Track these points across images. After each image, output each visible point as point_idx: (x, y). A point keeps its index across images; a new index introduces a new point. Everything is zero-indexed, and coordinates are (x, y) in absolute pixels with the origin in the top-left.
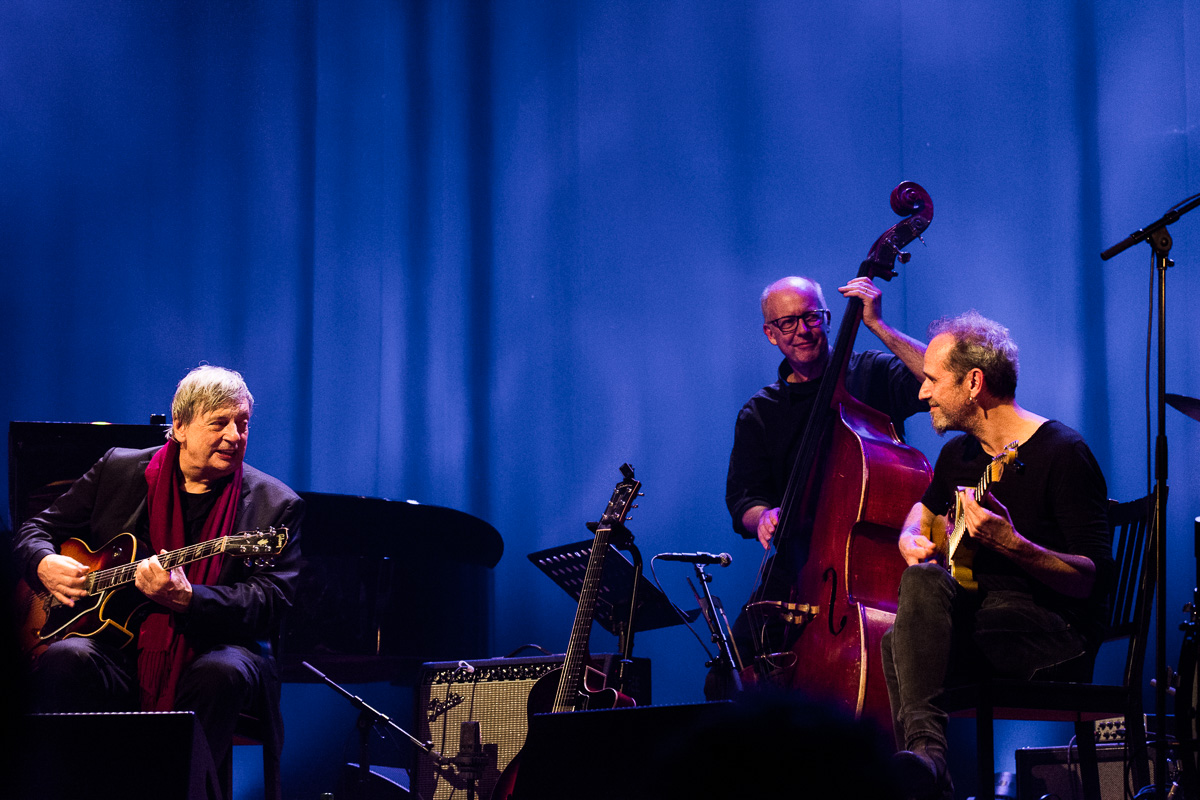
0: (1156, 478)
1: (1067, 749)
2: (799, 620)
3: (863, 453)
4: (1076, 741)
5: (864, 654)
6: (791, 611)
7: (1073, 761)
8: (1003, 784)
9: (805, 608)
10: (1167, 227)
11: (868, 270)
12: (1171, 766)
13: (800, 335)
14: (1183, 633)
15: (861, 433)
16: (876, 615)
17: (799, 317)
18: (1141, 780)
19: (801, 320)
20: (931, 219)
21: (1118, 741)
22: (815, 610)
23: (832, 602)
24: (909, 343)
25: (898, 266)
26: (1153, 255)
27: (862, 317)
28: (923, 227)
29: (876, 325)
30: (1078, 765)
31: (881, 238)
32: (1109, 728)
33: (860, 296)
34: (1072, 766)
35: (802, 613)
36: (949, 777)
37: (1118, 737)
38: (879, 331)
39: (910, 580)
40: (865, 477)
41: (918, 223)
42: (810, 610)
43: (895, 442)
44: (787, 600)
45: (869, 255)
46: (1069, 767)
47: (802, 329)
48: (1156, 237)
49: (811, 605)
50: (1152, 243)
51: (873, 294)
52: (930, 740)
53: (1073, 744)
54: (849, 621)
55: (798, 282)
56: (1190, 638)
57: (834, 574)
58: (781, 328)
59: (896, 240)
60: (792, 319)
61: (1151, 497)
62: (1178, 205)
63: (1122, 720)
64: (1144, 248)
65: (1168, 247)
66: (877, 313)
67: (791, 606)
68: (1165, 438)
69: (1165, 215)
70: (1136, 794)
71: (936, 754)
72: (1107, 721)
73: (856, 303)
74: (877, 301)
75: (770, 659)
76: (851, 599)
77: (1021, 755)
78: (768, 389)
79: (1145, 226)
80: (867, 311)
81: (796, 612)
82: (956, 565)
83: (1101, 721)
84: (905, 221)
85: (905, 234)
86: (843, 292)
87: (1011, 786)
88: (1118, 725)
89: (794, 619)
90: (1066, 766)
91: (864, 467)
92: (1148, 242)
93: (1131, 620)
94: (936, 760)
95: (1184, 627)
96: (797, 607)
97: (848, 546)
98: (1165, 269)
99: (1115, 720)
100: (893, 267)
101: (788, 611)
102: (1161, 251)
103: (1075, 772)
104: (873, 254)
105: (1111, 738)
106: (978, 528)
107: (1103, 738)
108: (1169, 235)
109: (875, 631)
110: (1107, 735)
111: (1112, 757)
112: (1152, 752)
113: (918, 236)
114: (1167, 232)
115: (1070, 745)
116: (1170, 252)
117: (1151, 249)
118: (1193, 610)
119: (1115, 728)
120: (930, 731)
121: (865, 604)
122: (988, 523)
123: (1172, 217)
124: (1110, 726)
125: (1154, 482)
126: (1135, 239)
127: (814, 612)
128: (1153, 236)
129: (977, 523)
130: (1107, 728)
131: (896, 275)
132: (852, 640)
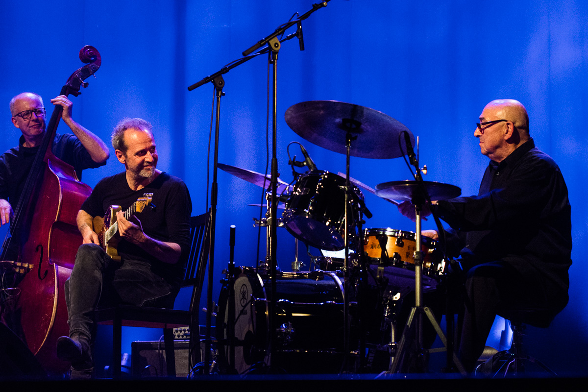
0: (211, 204)
1: (158, 342)
2: (22, 271)
3: (60, 185)
4: (164, 338)
5: (56, 290)
6: (19, 266)
7: (161, 349)
8: (124, 359)
9: (26, 265)
10: (223, 75)
11: (66, 91)
12: (213, 353)
13: (33, 121)
14: (222, 284)
15: (59, 175)
16: (63, 270)
17: (32, 111)
18: (197, 359)
19: (33, 113)
20: (100, 66)
21: (185, 339)
22: (31, 266)
23: (41, 263)
24: (84, 131)
25: (82, 89)
26: (214, 89)
27: (62, 115)
28: (95, 70)
29: (69, 120)
30: (164, 351)
31: (73, 74)
32: (181, 332)
33: (63, 105)
34: (161, 351)
35: (25, 268)
36: (90, 353)
37: (185, 337)
38: (69, 123)
39: (82, 251)
40: (61, 198)
41: (93, 68)
42: (29, 266)
43: (76, 180)
44: (16, 261)
45: (67, 82)
46: (159, 351)
47: (34, 117)
48: (216, 80)
49: (29, 264)
50: (214, 83)
51: (69, 104)
52: (81, 333)
53: (161, 340)
54: (49, 273)
55: (30, 95)
56: (225, 287)
57: (41, 248)
58: (23, 117)
59: (81, 76)
60: (28, 112)
61: (208, 214)
62: (229, 64)
63: (187, 328)
64: (210, 85)
65: (223, 85)
66: (70, 114)
67: (19, 264)
68: (217, 184)
69: (222, 69)
70: (194, 366)
71: (84, 341)
72: (179, 329)
73: (59, 108)
74: (70, 108)
75: (6, 291)
76: (50, 261)
77: (135, 346)
78: (13, 150)
79: (211, 74)
80: (65, 113)
81: (21, 267)
82: (109, 246)
83: (176, 329)
84: (86, 66)
85: (86, 73)
86: (53, 102)
87: (128, 361)
88: (185, 331)
89: (20, 271)
90: (157, 351)
91: (60, 193)
92: (212, 82)
93: (195, 277)
94: (82, 344)
95: (222, 281)
96: (22, 264)
97: (50, 234)
98: (220, 97)
99: (183, 328)
100: (79, 90)
101: (16, 266)
102: (218, 88)
103: (162, 354)
104: (69, 82)
105: (181, 337)
106: (126, 231)
107: (176, 337)
108: (223, 80)
109: (62, 279)
110: (179, 336)
111: (182, 347)
112: (203, 346)
113: (93, 74)
114: (222, 78)
115: (160, 340)
116: (224, 88)
117: (213, 86)
118: (227, 273)
119: (183, 332)
120: (82, 329)
121: (58, 264)
122: (131, 228)
123: (225, 70)
124: (181, 331)
125: (210, 206)
126: (206, 80)
127: (30, 267)
128: (215, 79)
129: (125, 228)
130: (179, 332)
131: (80, 93)
132: (50, 282)
